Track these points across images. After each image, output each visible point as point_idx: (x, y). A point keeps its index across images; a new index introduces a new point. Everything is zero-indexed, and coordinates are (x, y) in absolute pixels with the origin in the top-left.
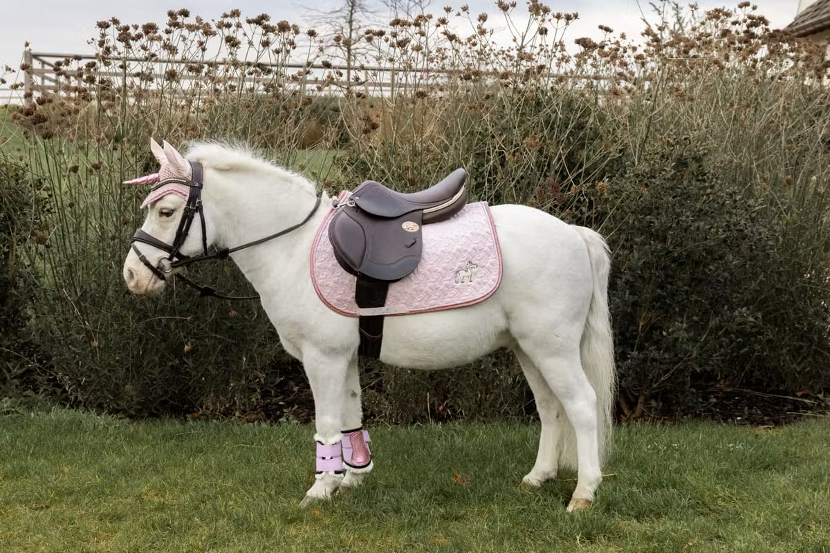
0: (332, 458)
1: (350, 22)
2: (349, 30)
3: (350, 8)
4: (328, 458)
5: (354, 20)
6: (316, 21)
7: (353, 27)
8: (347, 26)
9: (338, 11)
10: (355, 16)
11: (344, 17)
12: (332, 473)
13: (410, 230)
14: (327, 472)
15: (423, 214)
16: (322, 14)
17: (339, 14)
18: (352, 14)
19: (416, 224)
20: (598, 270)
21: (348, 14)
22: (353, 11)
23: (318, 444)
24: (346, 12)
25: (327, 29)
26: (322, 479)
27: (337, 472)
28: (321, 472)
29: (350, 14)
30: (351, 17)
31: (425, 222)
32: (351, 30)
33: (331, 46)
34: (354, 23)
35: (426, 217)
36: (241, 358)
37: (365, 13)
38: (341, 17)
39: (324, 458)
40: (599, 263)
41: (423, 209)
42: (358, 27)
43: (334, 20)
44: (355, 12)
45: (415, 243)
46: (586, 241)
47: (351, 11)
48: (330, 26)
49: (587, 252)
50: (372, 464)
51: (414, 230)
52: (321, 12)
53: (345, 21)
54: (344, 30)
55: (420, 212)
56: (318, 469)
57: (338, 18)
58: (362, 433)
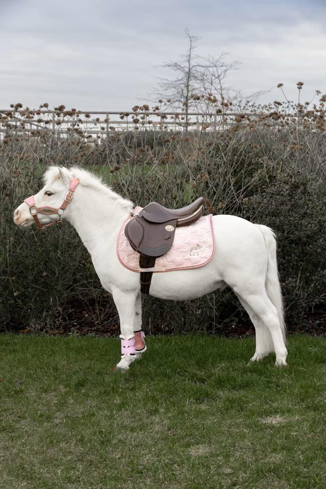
0: (129, 347)
1: (187, 86)
2: (187, 91)
3: (187, 78)
4: (127, 346)
5: (189, 85)
6: (167, 86)
7: (189, 90)
8: (185, 89)
9: (180, 80)
10: (190, 83)
11: (184, 84)
12: (129, 355)
13: (169, 230)
14: (127, 354)
15: (177, 222)
16: (170, 82)
17: (180, 82)
18: (188, 82)
19: (173, 227)
20: (269, 247)
21: (186, 82)
22: (189, 80)
23: (122, 340)
24: (185, 80)
25: (174, 91)
26: (124, 358)
27: (131, 354)
28: (123, 354)
29: (187, 81)
30: (188, 84)
31: (178, 226)
32: (188, 91)
33: (176, 101)
34: (189, 87)
35: (179, 223)
36: (50, 299)
37: (197, 81)
38: (182, 84)
39: (124, 347)
40: (270, 243)
41: (178, 219)
42: (192, 89)
43: (178, 85)
44: (190, 80)
45: (170, 237)
46: (262, 233)
47: (188, 80)
48: (175, 89)
49: (263, 239)
50: (146, 348)
51: (171, 231)
52: (169, 81)
53: (184, 86)
54: (184, 92)
55: (176, 221)
56: (122, 353)
57: (180, 84)
58: (140, 333)
